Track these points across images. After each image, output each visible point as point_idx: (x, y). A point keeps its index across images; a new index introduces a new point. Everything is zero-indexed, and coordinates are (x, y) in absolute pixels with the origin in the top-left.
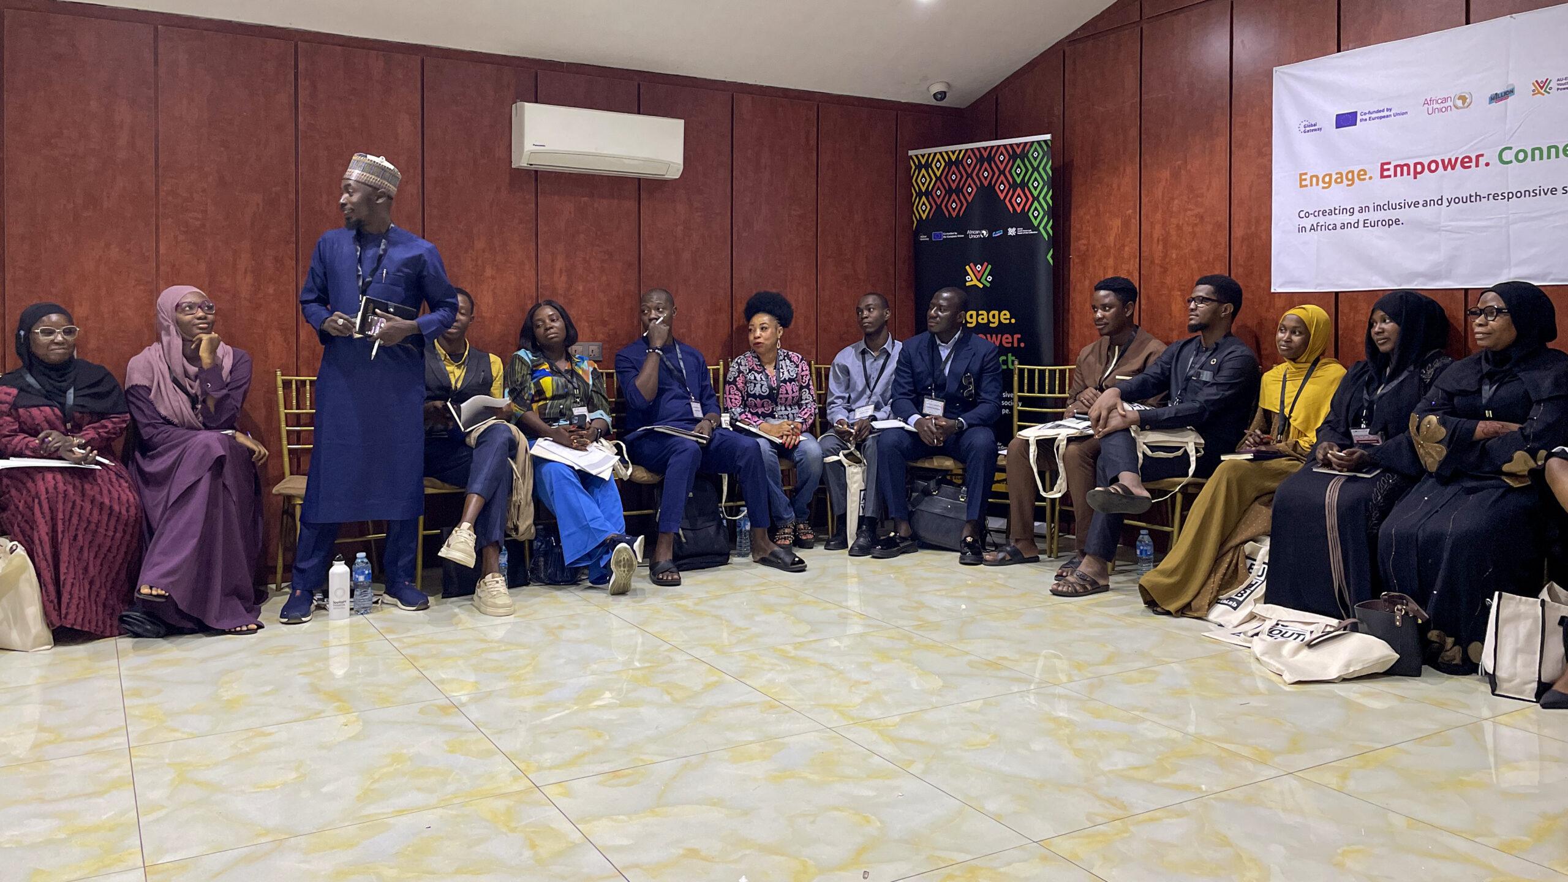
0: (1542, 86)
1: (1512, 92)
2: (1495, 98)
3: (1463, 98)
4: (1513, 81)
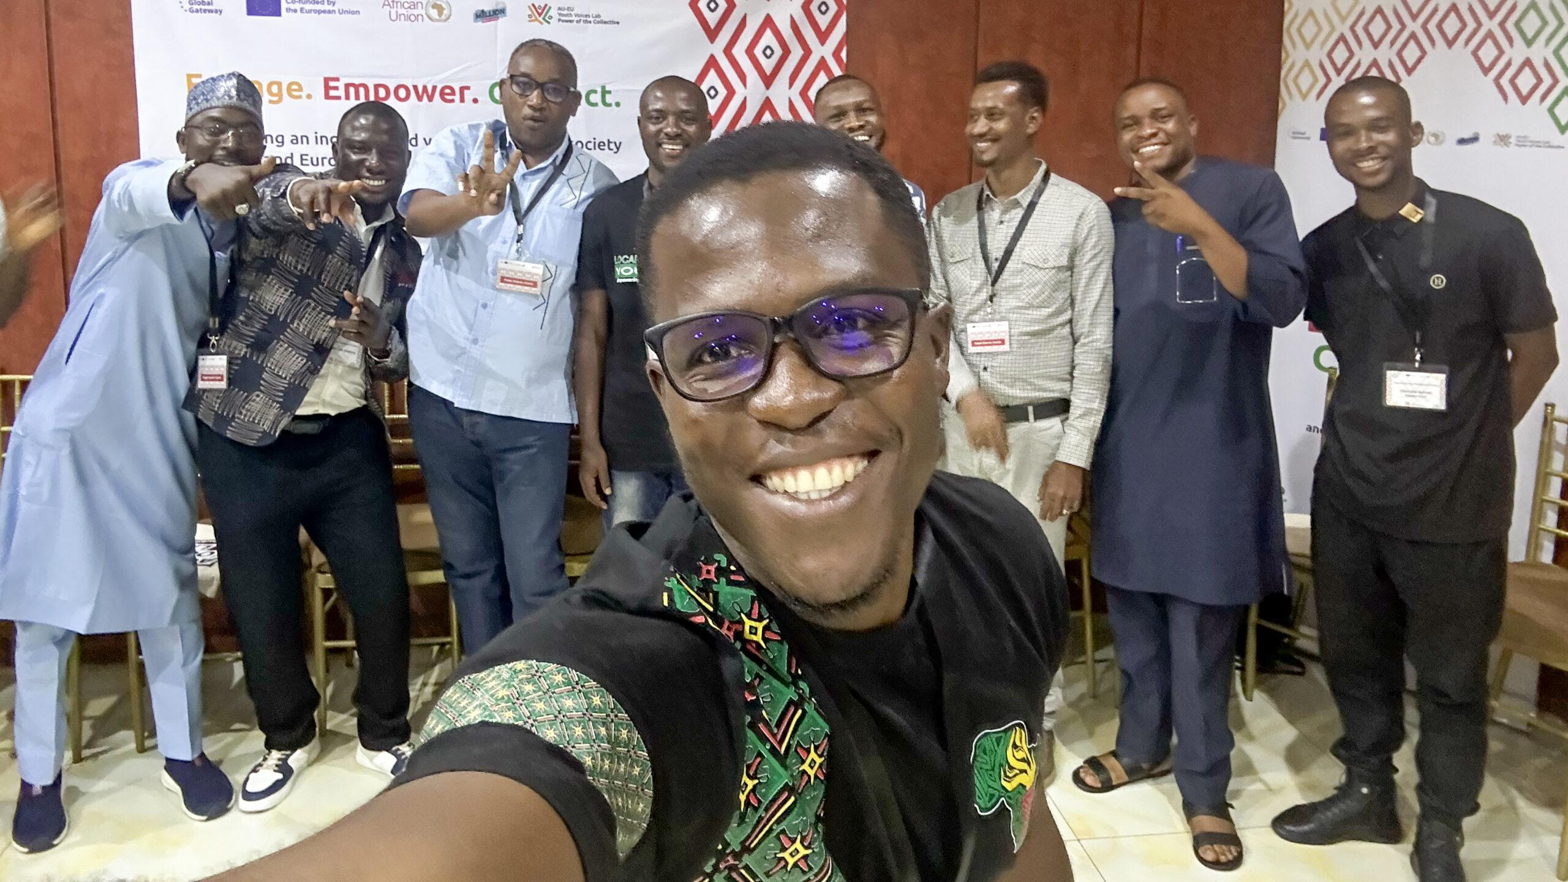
0: (540, 12)
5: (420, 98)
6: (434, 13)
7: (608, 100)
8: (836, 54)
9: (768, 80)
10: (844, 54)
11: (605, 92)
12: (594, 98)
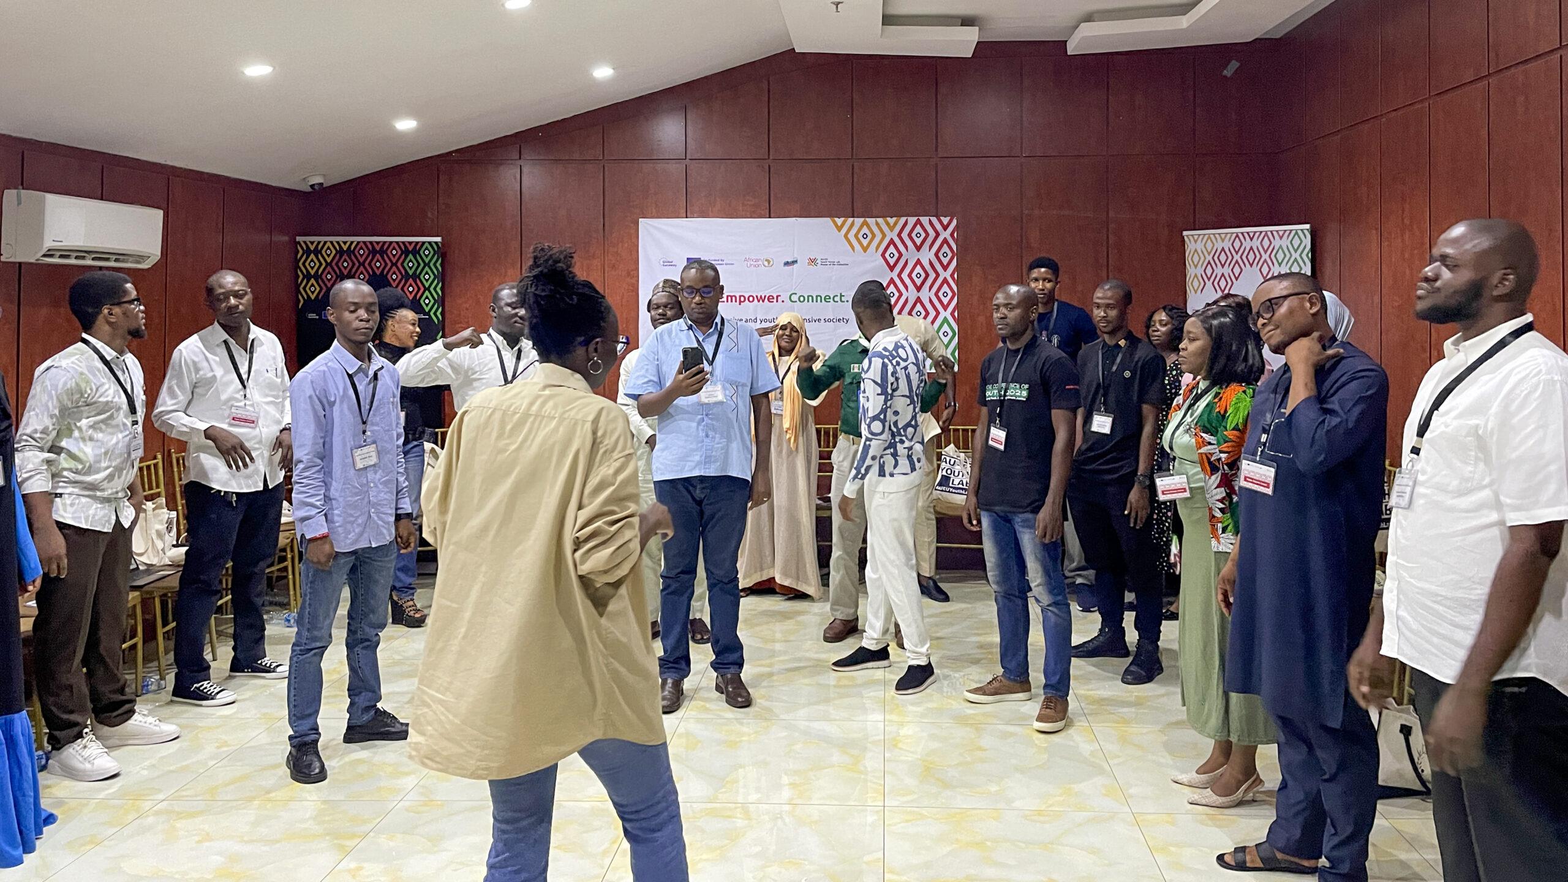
0: (813, 261)
1: (796, 261)
2: (787, 264)
3: (769, 262)
4: (796, 256)
5: (759, 301)
6: (766, 263)
7: (843, 299)
8: (952, 276)
9: (919, 289)
10: (956, 276)
11: (841, 296)
12: (836, 299)
